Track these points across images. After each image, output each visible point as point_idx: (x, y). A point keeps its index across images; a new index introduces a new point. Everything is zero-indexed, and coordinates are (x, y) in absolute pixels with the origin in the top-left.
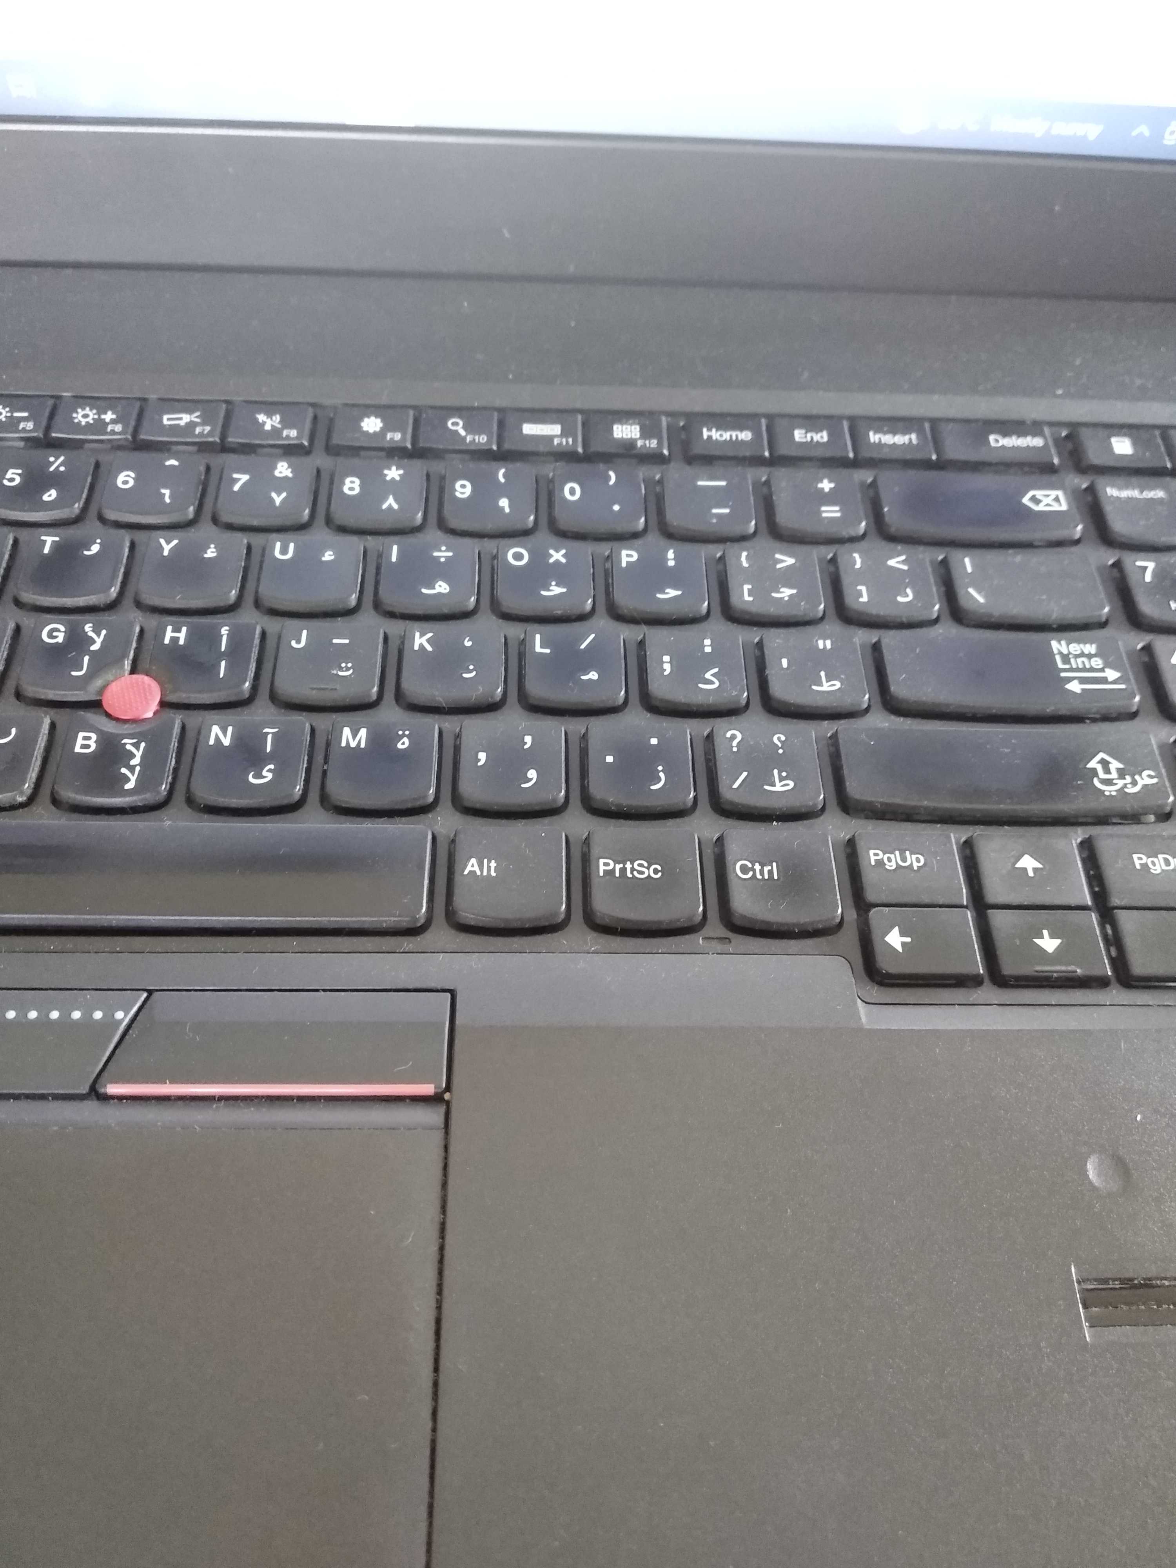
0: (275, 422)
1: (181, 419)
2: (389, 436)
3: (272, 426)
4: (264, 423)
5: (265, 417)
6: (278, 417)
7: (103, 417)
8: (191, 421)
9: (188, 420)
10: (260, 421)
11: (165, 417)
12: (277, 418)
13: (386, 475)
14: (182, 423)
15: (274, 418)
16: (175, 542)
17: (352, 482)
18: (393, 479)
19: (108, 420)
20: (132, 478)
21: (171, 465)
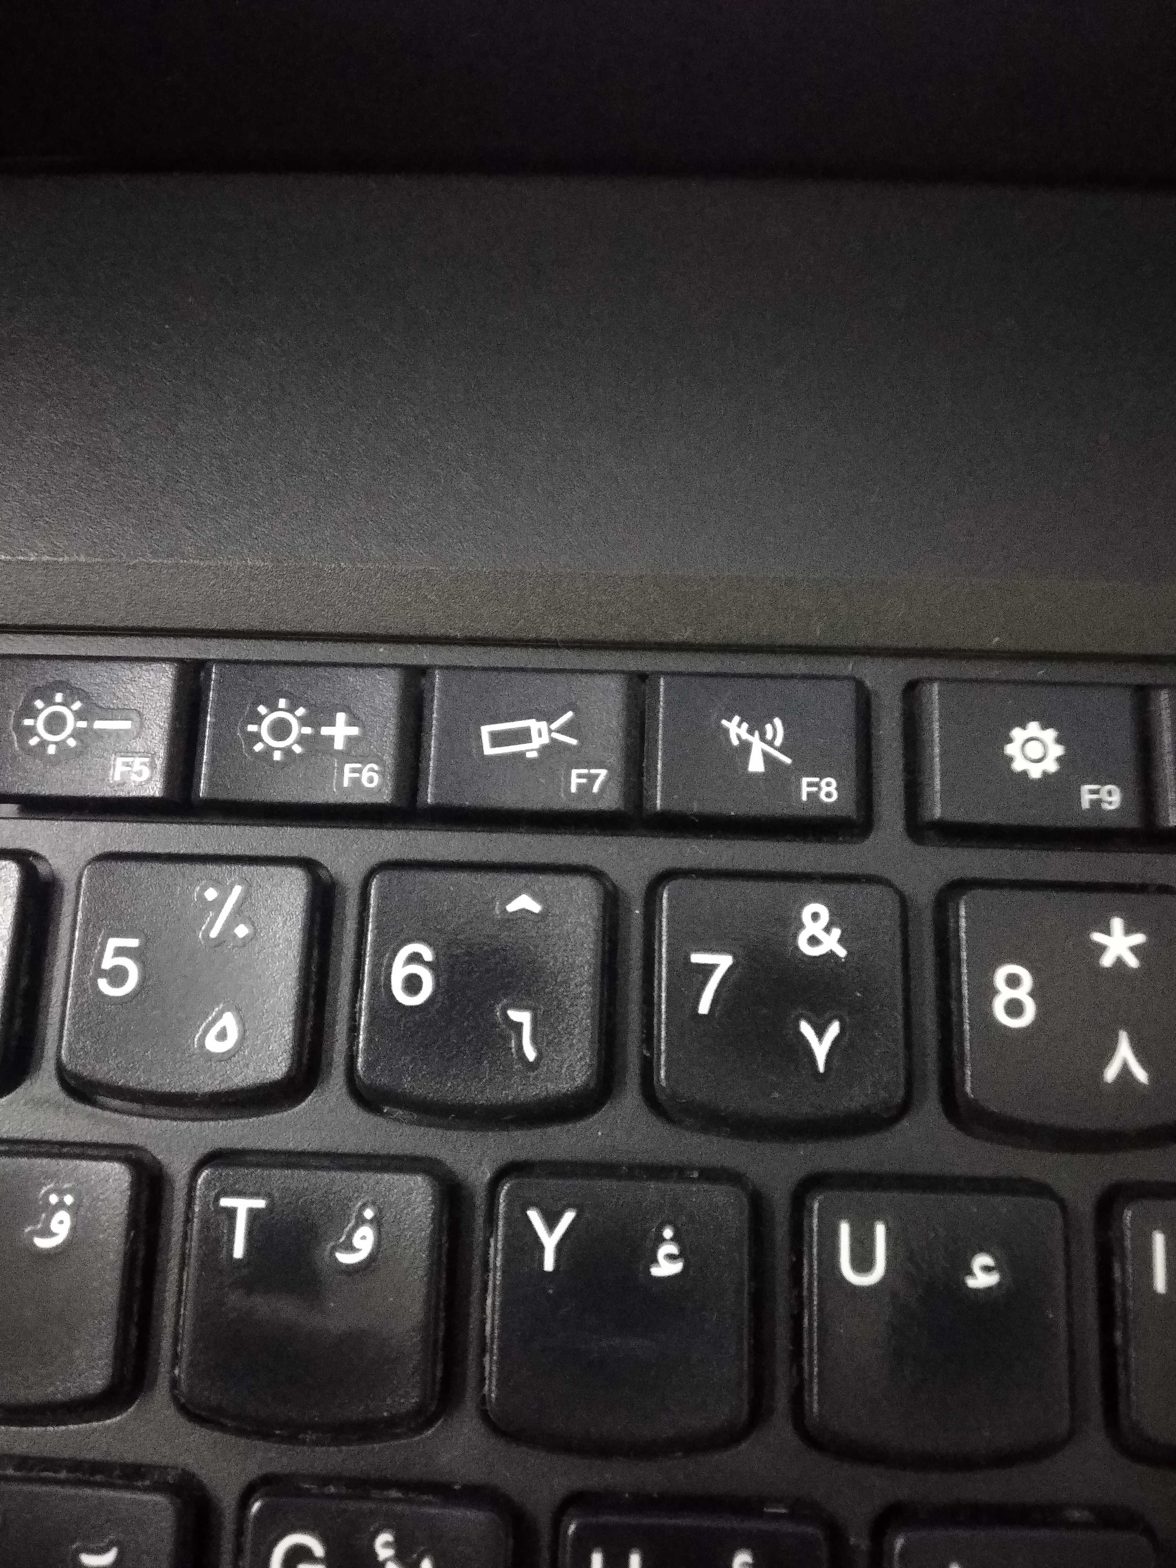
0: (771, 743)
1: (524, 736)
2: (1087, 795)
3: (766, 755)
4: (745, 748)
5: (745, 726)
6: (777, 721)
7: (325, 731)
8: (553, 741)
9: (545, 740)
10: (735, 742)
11: (486, 730)
12: (776, 729)
13: (1101, 949)
14: (531, 750)
15: (768, 727)
16: (569, 1217)
17: (1013, 981)
18: (1120, 962)
19: (339, 745)
20: (427, 964)
21: (525, 912)
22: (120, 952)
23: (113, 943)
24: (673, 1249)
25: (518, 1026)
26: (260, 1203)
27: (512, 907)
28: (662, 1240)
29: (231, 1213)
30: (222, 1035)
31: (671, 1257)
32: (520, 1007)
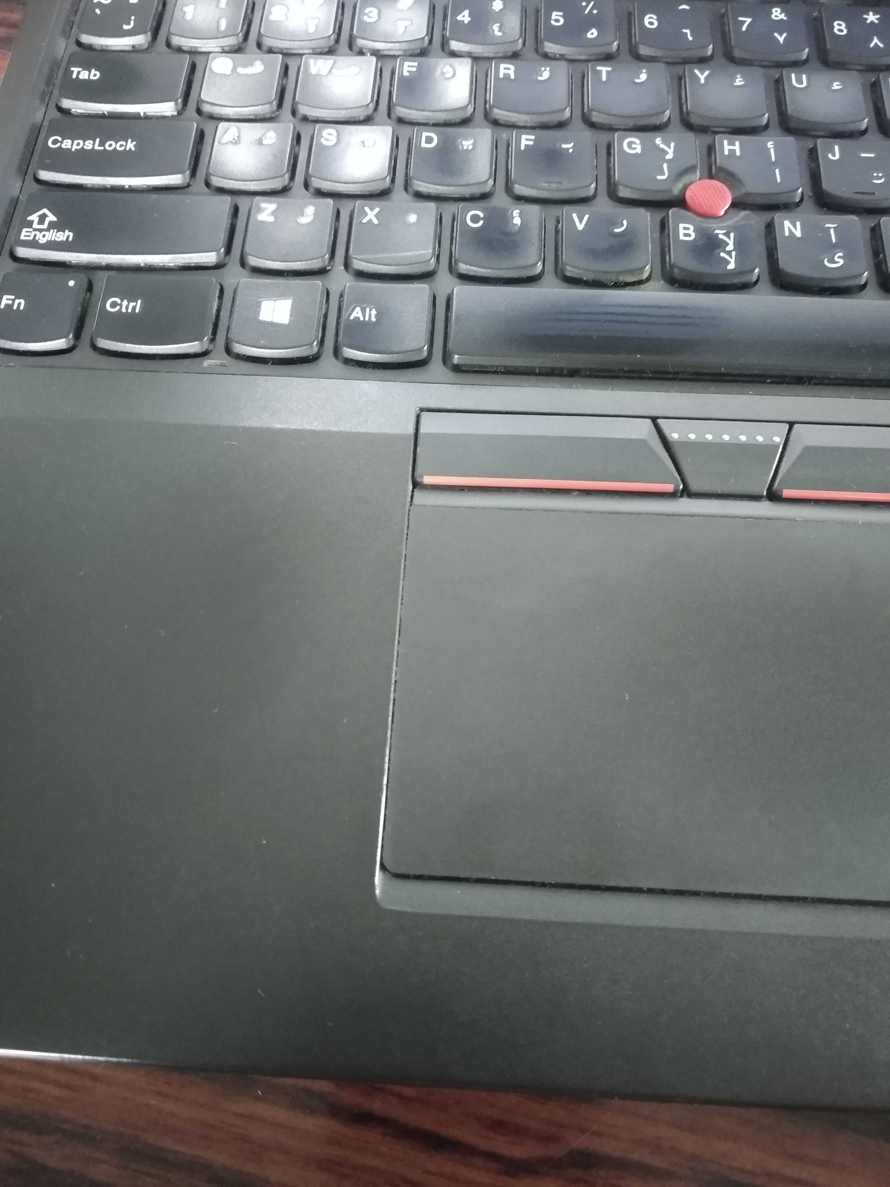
13: (866, 19)
17: (839, 25)
18: (872, 22)
20: (655, 19)
21: (684, 10)
22: (556, 15)
23: (554, 13)
24: (741, 79)
25: (687, 33)
26: (609, 69)
27: (681, 8)
28: (737, 78)
29: (601, 71)
30: (592, 34)
31: (740, 81)
32: (686, 29)
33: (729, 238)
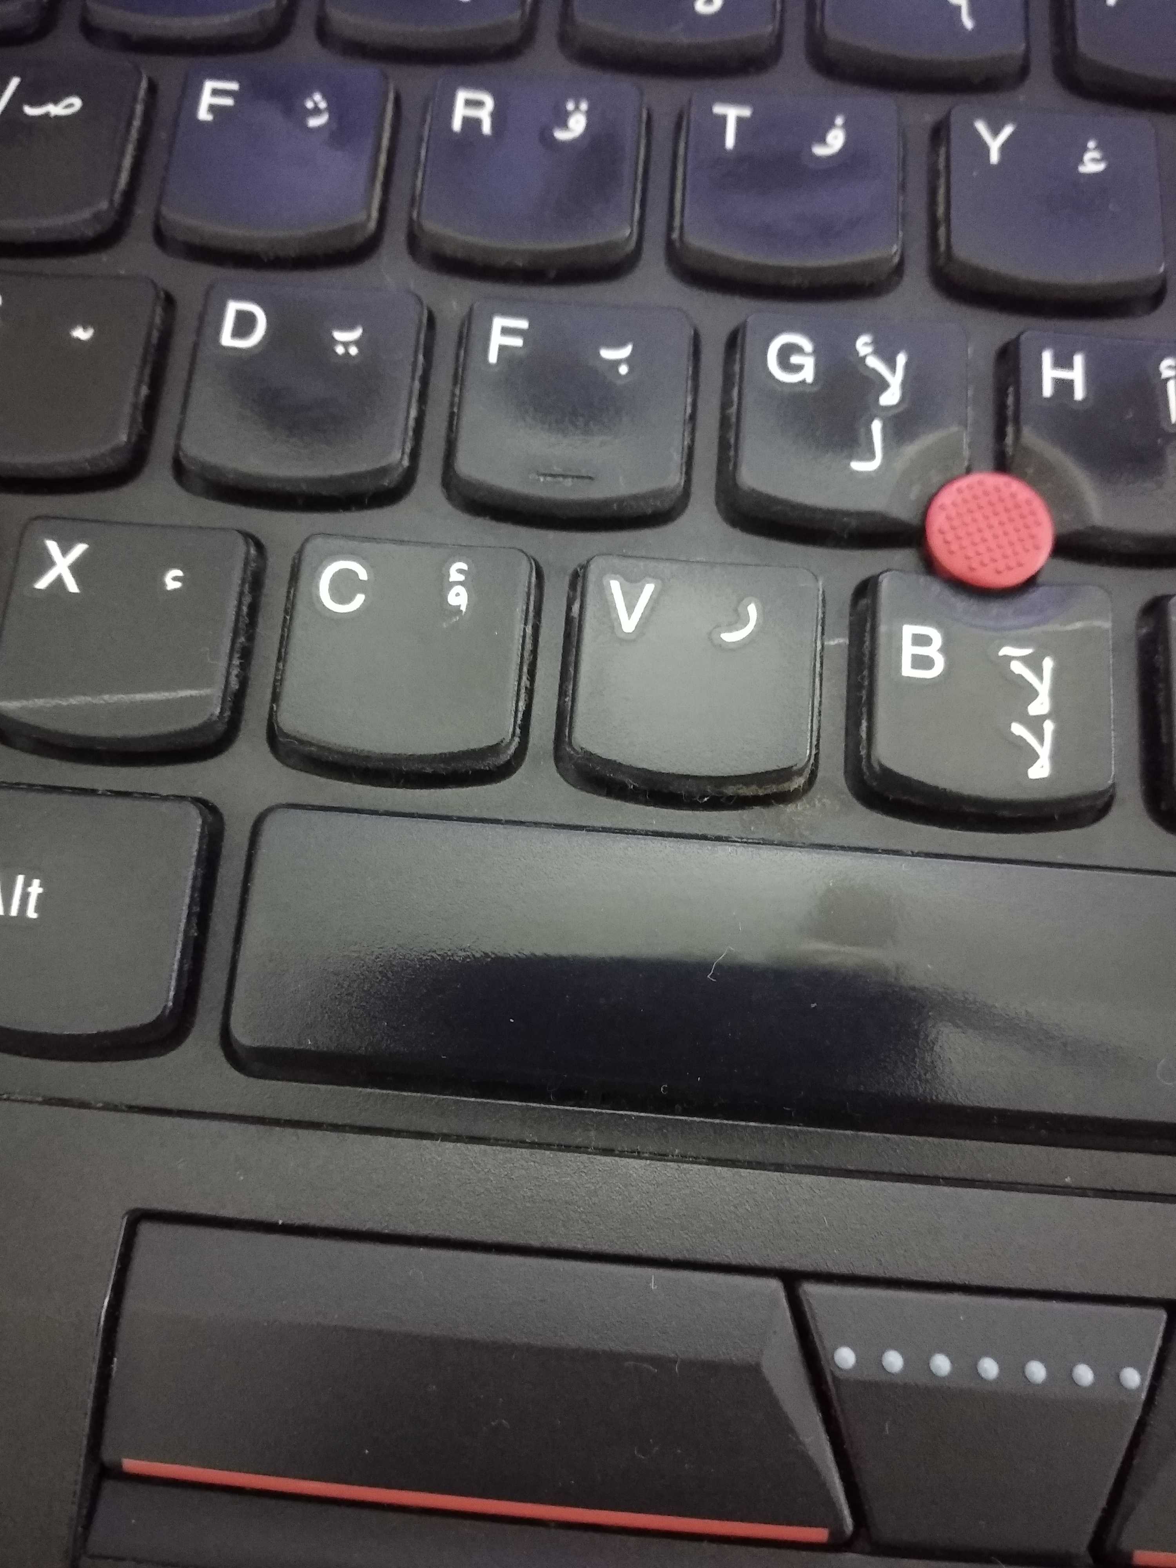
16: (1010, 128)
24: (1097, 155)
25: (959, 8)
26: (746, 112)
29: (722, 117)
31: (1095, 160)
33: (1038, 672)
